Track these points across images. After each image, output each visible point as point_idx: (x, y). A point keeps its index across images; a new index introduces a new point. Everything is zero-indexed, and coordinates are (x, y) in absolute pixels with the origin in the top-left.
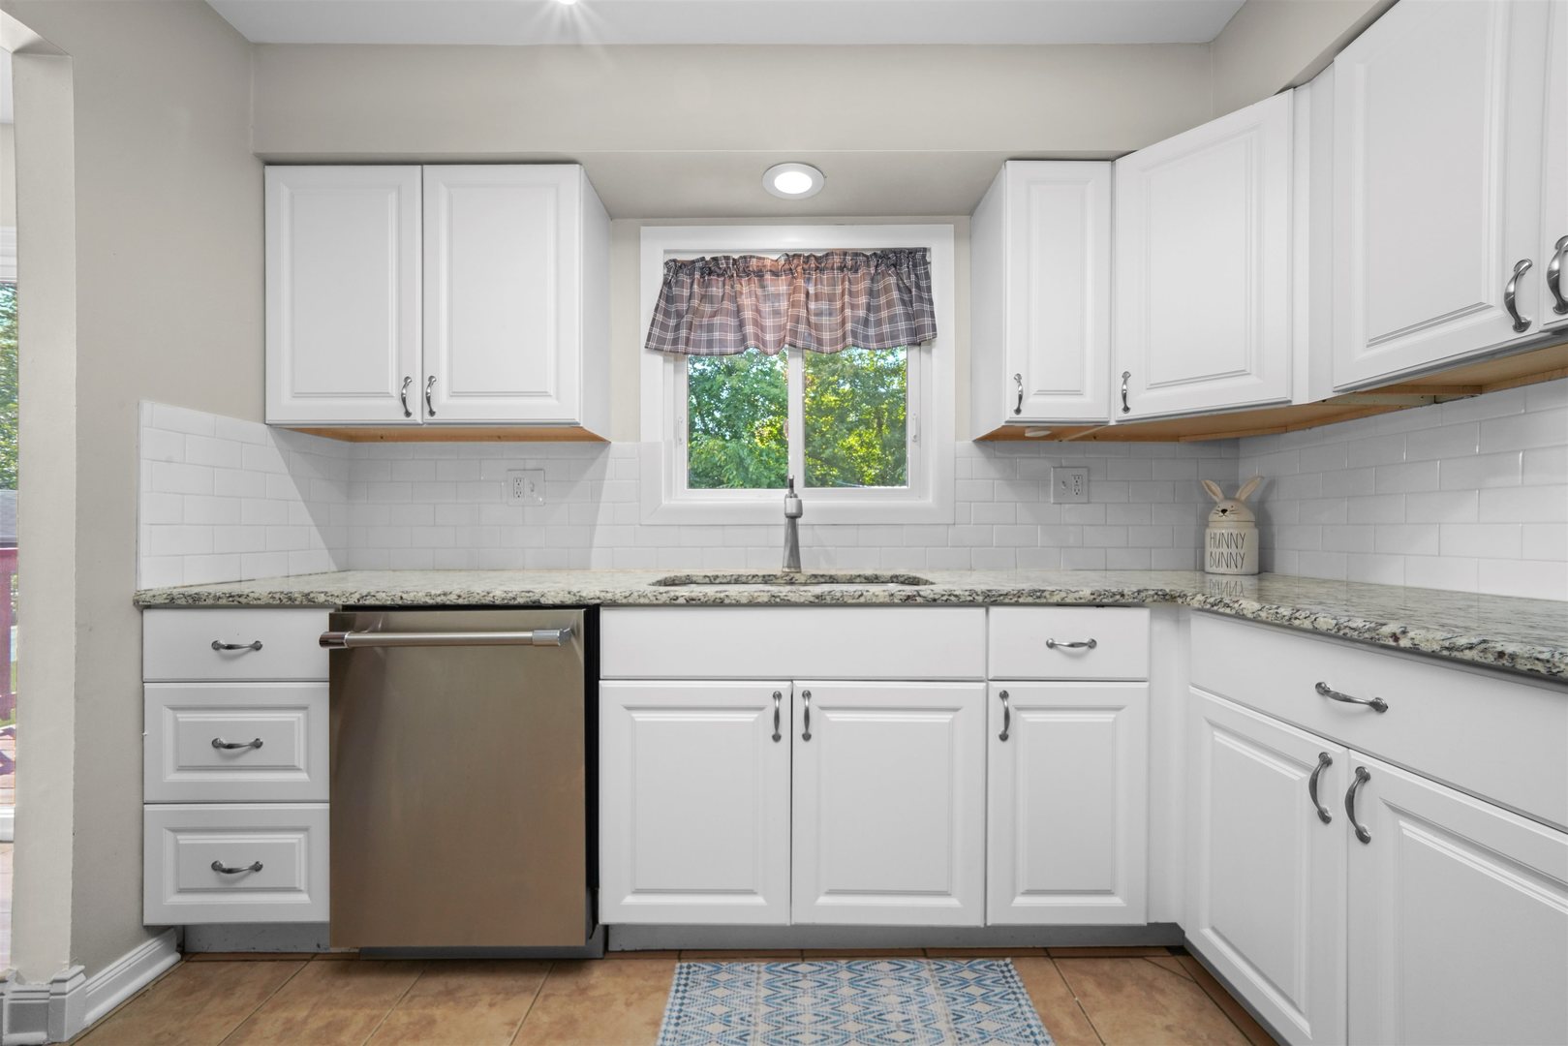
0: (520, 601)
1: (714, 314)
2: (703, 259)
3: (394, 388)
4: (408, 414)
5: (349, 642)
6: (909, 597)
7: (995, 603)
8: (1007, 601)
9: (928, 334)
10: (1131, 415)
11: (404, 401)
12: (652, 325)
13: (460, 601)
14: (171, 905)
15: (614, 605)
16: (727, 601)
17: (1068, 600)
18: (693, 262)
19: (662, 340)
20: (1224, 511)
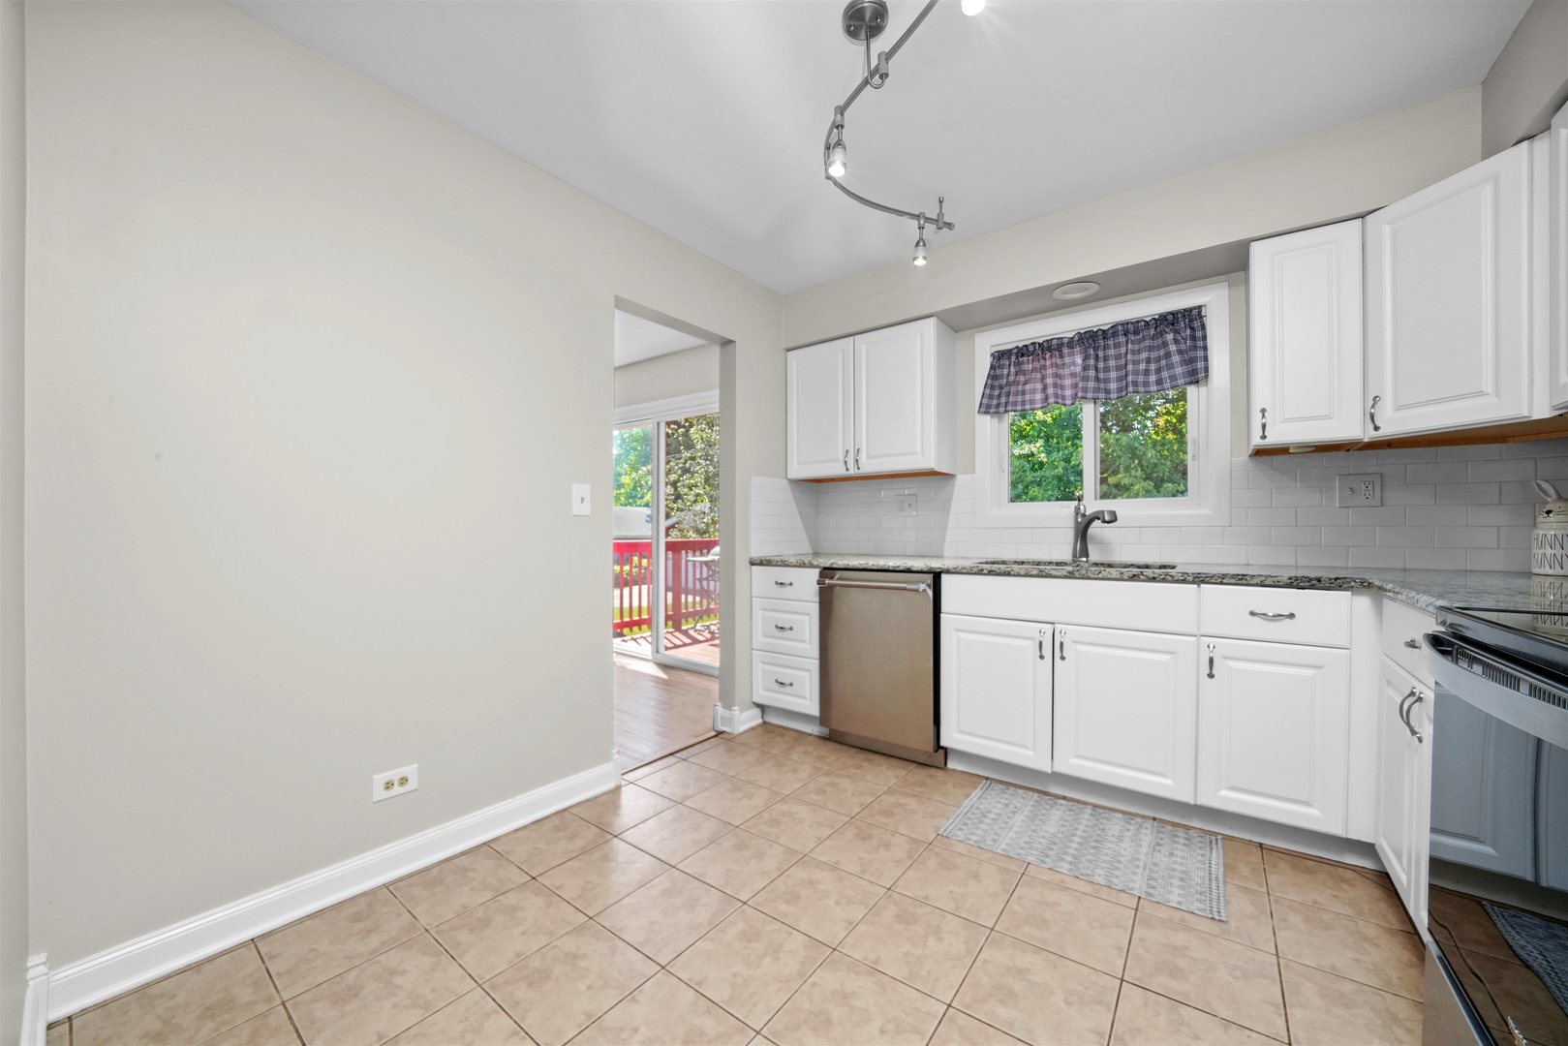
0: (901, 568)
1: (1026, 383)
2: (1017, 347)
3: (841, 457)
4: (847, 470)
5: (829, 584)
6: (1134, 575)
7: (1203, 582)
8: (1212, 581)
9: (1201, 375)
10: (1379, 433)
11: (846, 462)
12: (982, 397)
13: (874, 568)
14: (762, 696)
15: (948, 572)
16: (1012, 573)
17: (1266, 583)
18: (1010, 350)
19: (989, 406)
20: (1549, 512)
